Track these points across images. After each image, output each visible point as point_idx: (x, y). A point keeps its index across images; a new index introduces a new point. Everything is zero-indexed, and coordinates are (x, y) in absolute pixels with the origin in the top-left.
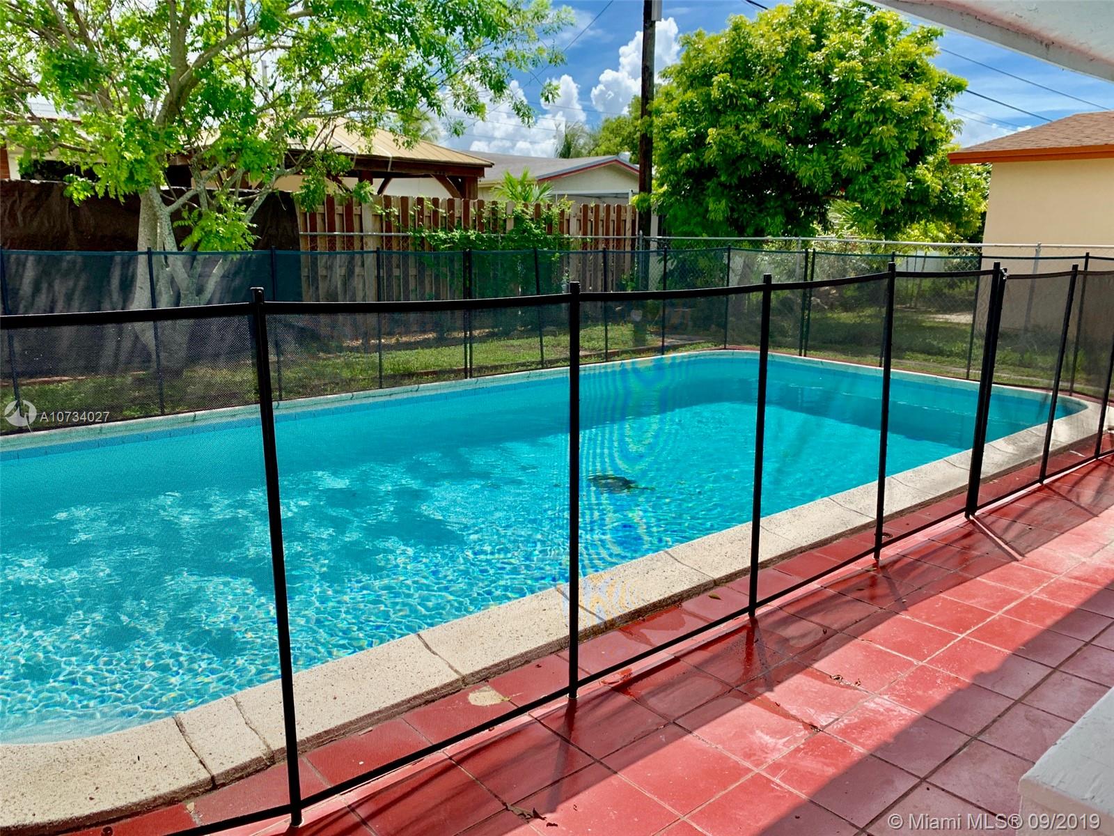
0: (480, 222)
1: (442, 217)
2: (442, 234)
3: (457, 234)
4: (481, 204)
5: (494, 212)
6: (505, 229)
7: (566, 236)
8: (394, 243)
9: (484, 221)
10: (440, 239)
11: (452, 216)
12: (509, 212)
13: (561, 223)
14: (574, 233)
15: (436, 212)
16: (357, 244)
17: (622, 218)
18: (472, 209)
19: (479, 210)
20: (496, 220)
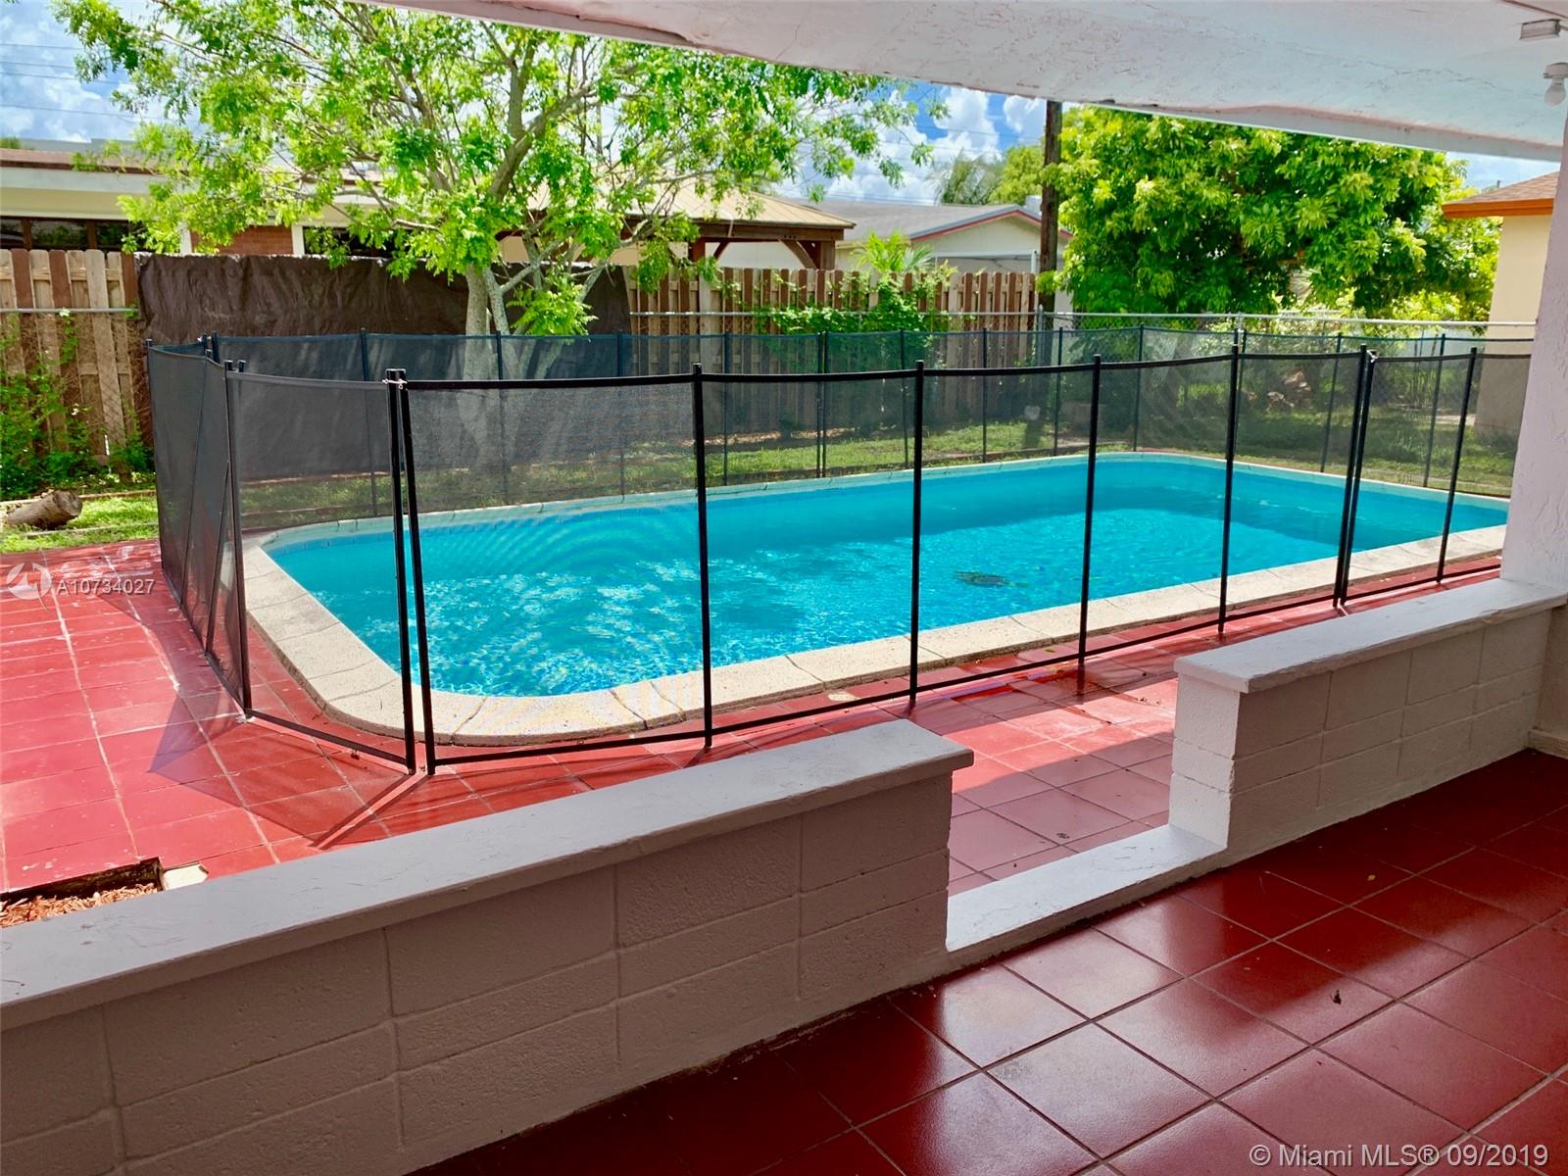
0: (836, 297)
1: (792, 292)
2: (790, 313)
3: (809, 312)
4: (839, 275)
5: (855, 285)
6: (867, 306)
7: (944, 313)
8: (735, 324)
9: (842, 296)
10: (788, 318)
11: (804, 292)
12: (873, 285)
13: (938, 298)
14: (954, 309)
15: (785, 287)
16: (692, 325)
17: (1017, 289)
18: (828, 282)
19: (836, 282)
20: (856, 295)
